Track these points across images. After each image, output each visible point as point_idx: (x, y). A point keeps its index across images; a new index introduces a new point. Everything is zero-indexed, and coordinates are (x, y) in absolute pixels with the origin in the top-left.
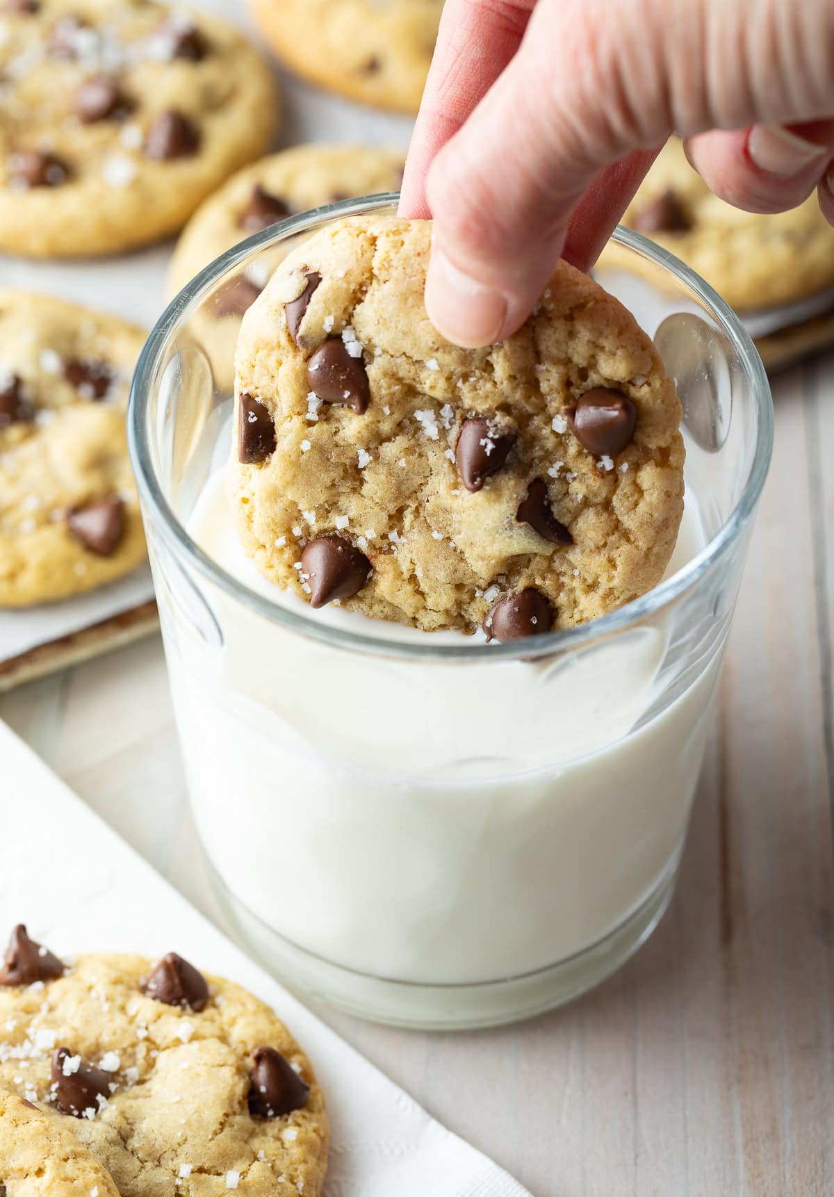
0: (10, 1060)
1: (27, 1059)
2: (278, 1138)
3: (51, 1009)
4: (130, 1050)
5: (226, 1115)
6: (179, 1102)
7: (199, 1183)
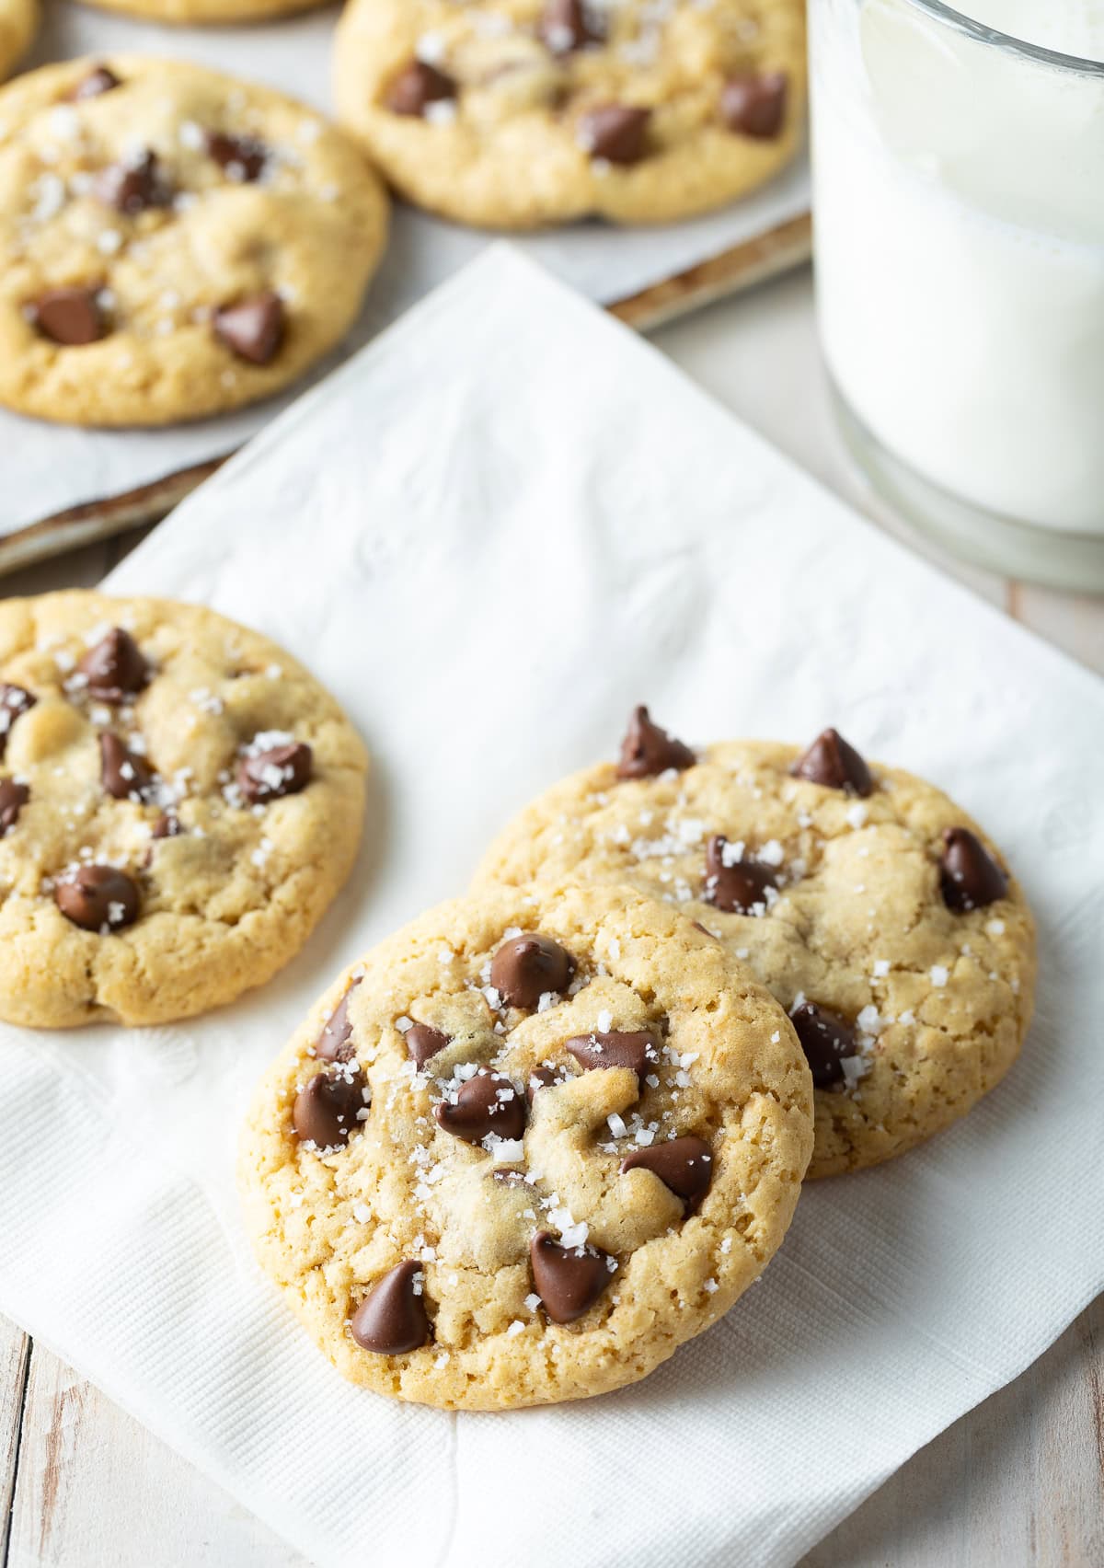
0: (650, 858)
1: (671, 855)
2: (982, 933)
3: (690, 800)
4: (792, 842)
5: (921, 905)
6: (865, 893)
7: (899, 982)
